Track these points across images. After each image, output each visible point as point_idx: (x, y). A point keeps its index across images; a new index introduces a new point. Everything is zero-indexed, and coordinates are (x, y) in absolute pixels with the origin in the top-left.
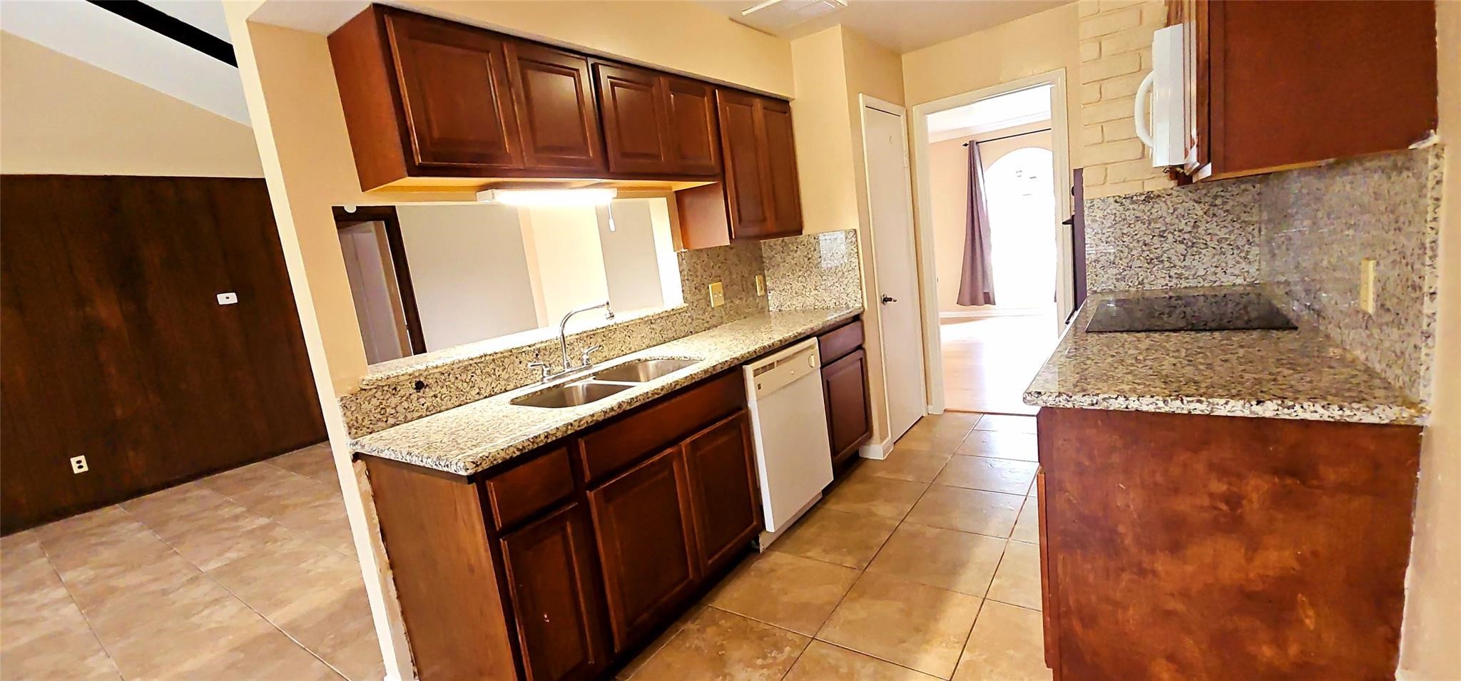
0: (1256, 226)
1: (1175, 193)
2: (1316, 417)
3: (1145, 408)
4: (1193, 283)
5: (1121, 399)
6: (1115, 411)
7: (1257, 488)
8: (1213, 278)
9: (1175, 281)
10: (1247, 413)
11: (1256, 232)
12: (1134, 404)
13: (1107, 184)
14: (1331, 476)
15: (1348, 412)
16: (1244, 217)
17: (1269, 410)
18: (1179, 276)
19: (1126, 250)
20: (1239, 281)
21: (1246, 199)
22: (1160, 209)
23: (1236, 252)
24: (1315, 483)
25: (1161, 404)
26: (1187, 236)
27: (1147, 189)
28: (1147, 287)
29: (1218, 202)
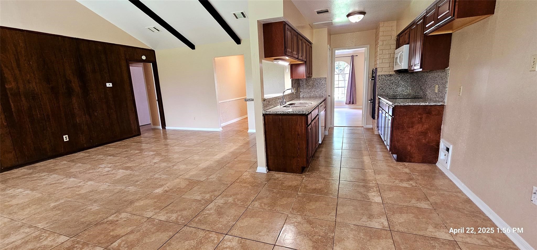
0: (409, 83)
1: (395, 75)
4: (397, 94)
7: (424, 116)
8: (401, 93)
9: (394, 93)
10: (424, 105)
11: (409, 84)
13: (383, 72)
14: (433, 113)
15: (436, 103)
16: (407, 81)
17: (427, 104)
18: (395, 92)
19: (385, 86)
20: (406, 93)
21: (408, 77)
22: (393, 78)
23: (406, 88)
24: (431, 114)
26: (397, 84)
27: (390, 74)
28: (389, 94)
29: (403, 77)
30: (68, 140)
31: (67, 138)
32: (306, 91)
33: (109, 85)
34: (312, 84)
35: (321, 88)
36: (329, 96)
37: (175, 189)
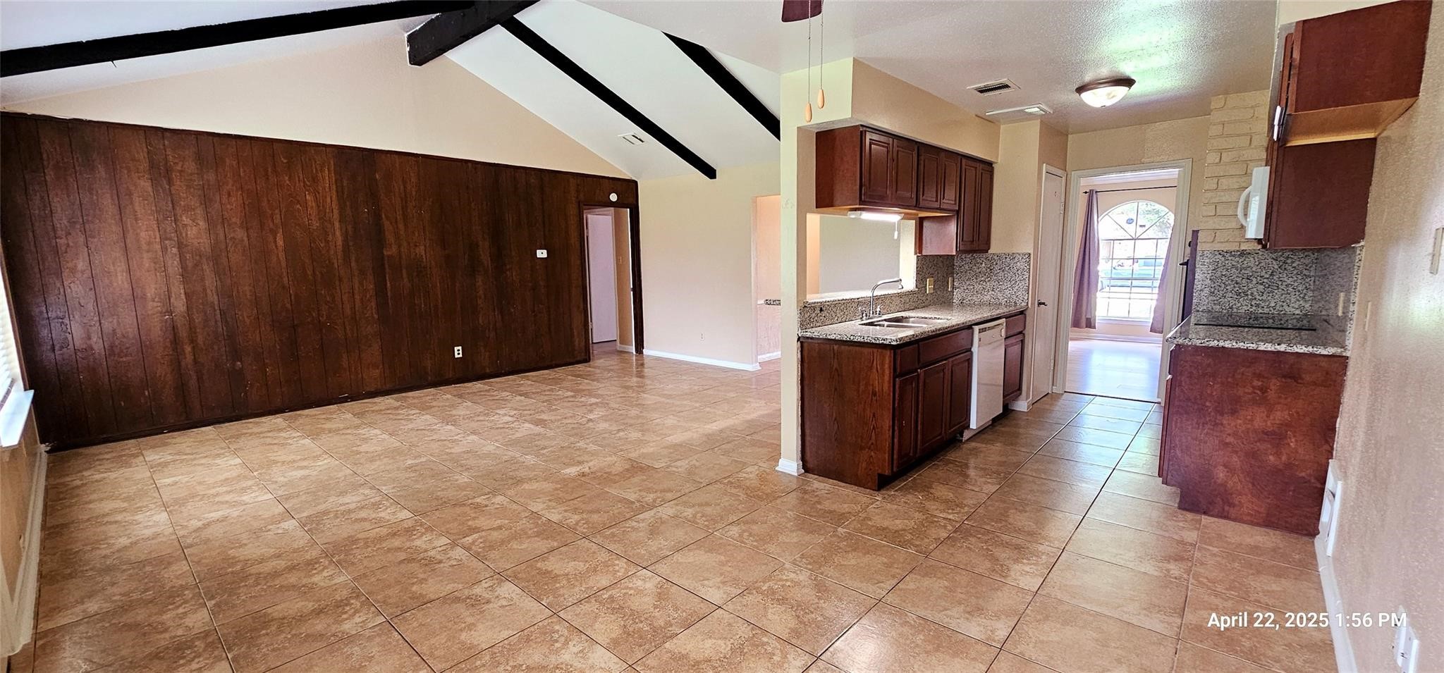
0: (1313, 278)
1: (1261, 253)
2: (1302, 351)
3: (1226, 346)
4: (1266, 310)
5: (1216, 342)
6: (1212, 347)
7: (1274, 384)
8: (1281, 309)
9: (1254, 308)
10: (1273, 349)
11: (1312, 283)
12: (1221, 344)
13: (1216, 242)
14: (1307, 378)
15: (1315, 349)
16: (1305, 272)
17: (1282, 348)
18: (1257, 306)
19: (1223, 286)
20: (1298, 312)
21: (1307, 261)
22: (1251, 261)
23: (1297, 293)
24: (1300, 381)
25: (1234, 344)
26: (1265, 280)
27: (1243, 248)
28: (1235, 310)
29: (1289, 261)
30: (461, 356)
31: (461, 352)
32: (972, 287)
33: (542, 254)
34: (988, 270)
35: (1013, 282)
36: (1040, 304)
37: (600, 474)
